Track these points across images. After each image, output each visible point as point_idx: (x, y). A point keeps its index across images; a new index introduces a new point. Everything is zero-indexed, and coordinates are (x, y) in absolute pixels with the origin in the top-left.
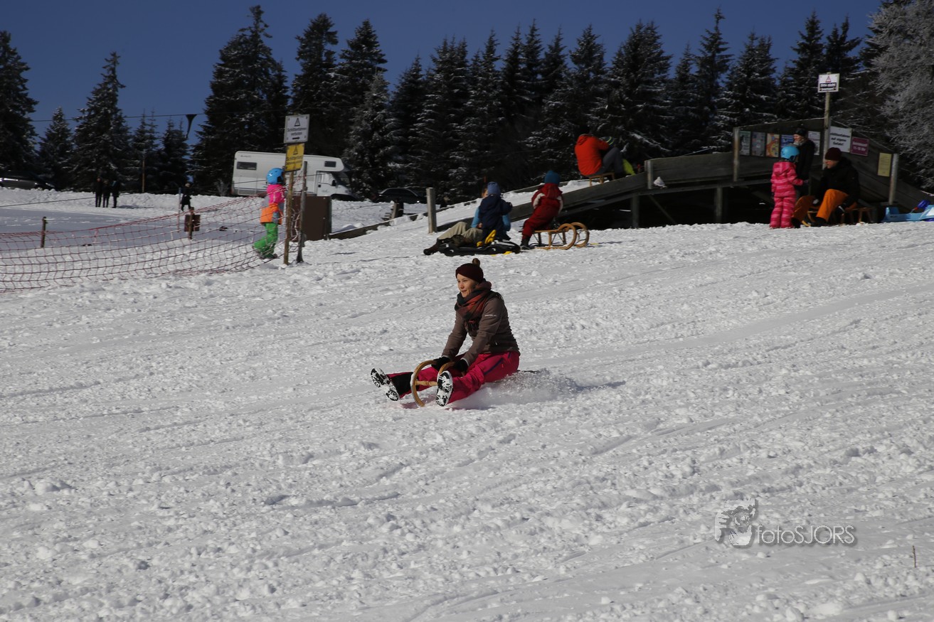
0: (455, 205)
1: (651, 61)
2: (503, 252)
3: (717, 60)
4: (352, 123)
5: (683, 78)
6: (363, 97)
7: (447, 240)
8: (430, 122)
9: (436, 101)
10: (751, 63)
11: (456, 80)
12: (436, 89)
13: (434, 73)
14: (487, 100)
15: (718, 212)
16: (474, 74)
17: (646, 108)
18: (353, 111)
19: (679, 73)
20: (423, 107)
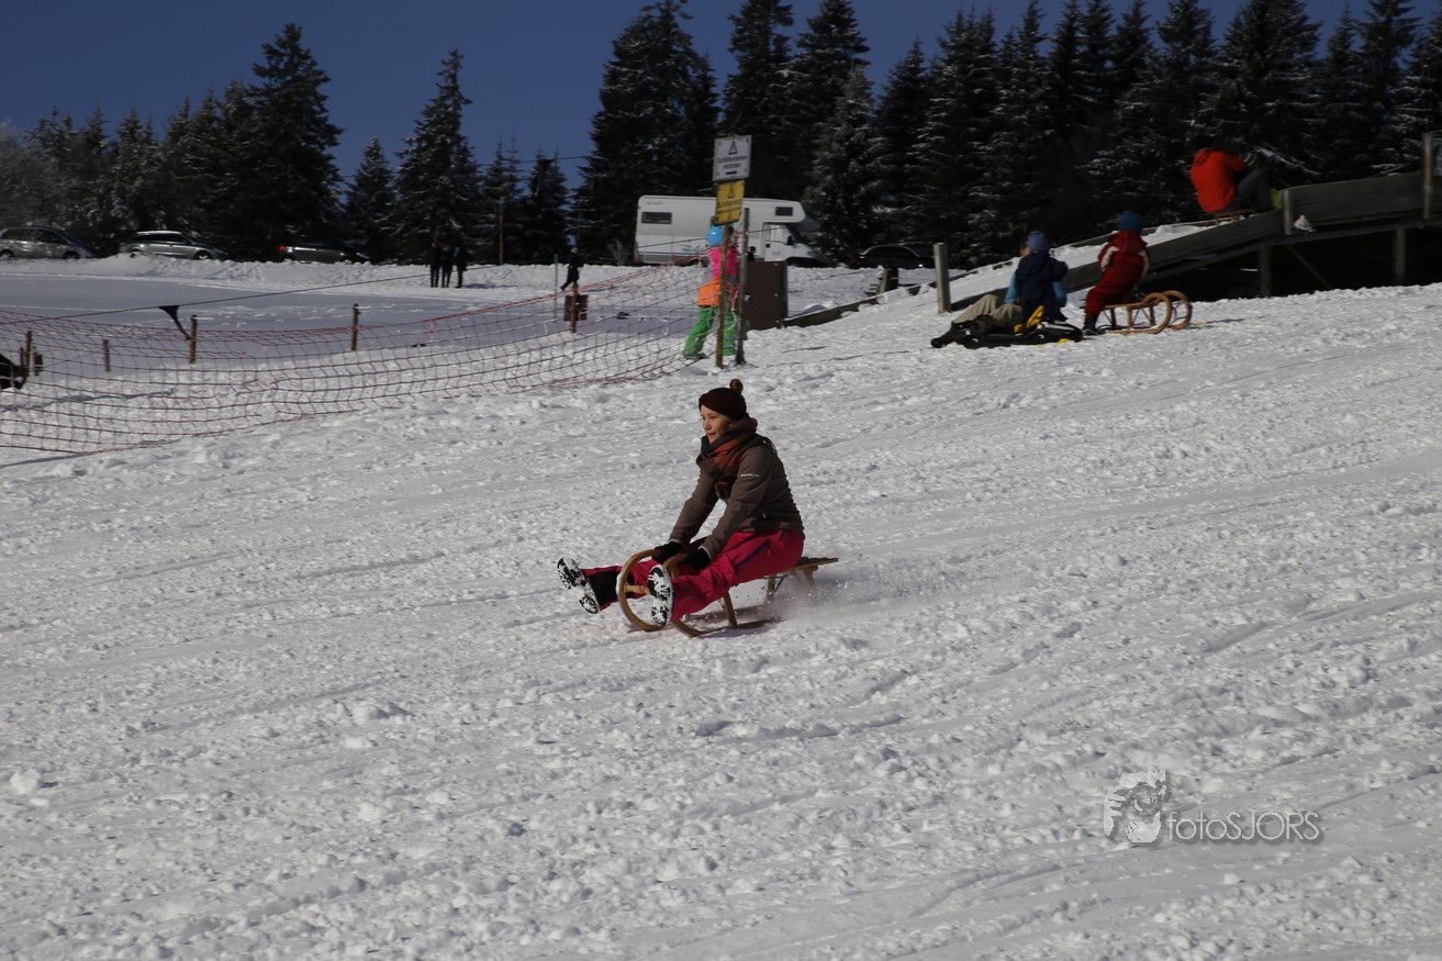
0: (980, 269)
1: (1287, 33)
2: (1056, 340)
3: (1395, 28)
4: (817, 147)
5: (1340, 58)
6: (834, 105)
7: (967, 324)
8: (937, 141)
9: (947, 109)
11: (977, 75)
12: (946, 89)
13: (943, 64)
14: (1027, 104)
15: (1400, 268)
16: (1006, 64)
17: (1279, 108)
18: (818, 127)
19: (1332, 50)
20: (926, 118)
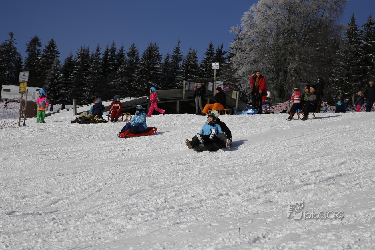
0: (84, 106)
1: (155, 56)
2: (101, 123)
3: (178, 57)
4: (47, 75)
5: (166, 63)
6: (51, 66)
7: (80, 118)
8: (76, 76)
9: (78, 68)
10: (190, 58)
11: (85, 61)
12: (78, 64)
13: (77, 58)
14: (97, 68)
15: (178, 110)
16: (92, 59)
17: (153, 73)
18: (47, 71)
19: (165, 61)
20: (73, 70)
